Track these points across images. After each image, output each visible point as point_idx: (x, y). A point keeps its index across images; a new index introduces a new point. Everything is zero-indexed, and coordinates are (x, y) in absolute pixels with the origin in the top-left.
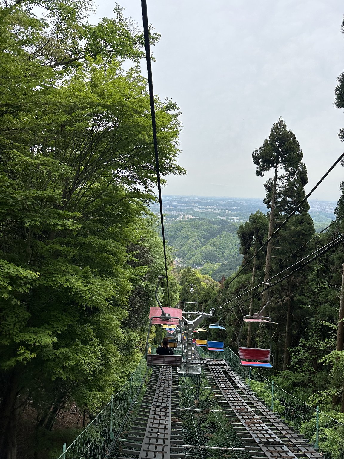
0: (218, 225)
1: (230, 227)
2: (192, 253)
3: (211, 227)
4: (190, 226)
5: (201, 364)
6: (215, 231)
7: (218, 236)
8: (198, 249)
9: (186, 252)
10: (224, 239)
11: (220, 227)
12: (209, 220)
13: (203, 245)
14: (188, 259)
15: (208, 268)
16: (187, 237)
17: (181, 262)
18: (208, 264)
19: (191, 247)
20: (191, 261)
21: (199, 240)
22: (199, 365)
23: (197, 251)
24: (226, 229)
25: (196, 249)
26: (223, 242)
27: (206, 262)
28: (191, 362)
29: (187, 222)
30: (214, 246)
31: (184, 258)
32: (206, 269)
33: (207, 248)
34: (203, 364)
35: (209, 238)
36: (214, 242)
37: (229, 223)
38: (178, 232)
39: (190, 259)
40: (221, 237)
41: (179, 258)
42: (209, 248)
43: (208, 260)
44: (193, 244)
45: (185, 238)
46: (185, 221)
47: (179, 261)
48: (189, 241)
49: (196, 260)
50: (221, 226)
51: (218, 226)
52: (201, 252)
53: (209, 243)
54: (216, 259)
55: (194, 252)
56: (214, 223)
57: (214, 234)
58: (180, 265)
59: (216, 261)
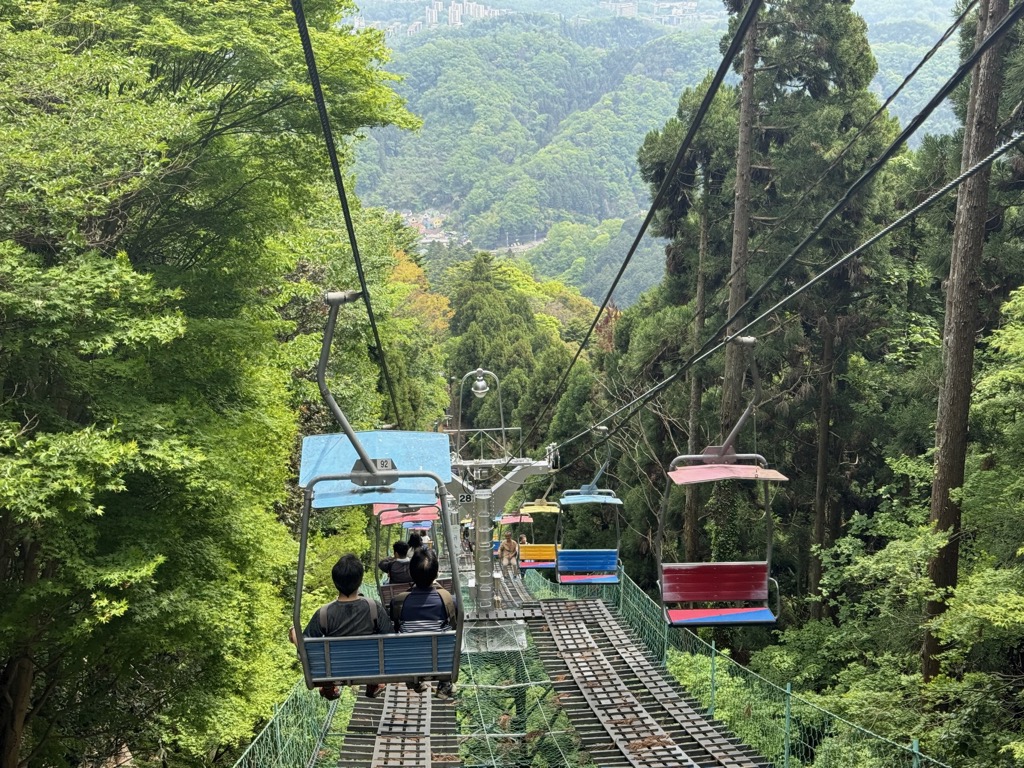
0: (603, 44)
1: (655, 52)
2: (493, 183)
3: (572, 58)
4: (475, 58)
5: (526, 619)
6: (592, 74)
7: (607, 98)
8: (517, 160)
9: (465, 177)
10: (633, 107)
11: (613, 54)
12: (564, 24)
13: (542, 142)
14: (477, 212)
15: (568, 243)
16: (467, 111)
17: (445, 224)
18: (567, 226)
19: (486, 152)
20: (490, 219)
21: (523, 123)
22: (521, 622)
23: (516, 170)
24: (640, 65)
25: (511, 162)
26: (630, 123)
27: (559, 219)
28: (492, 616)
29: (464, 36)
30: (590, 142)
31: (457, 206)
32: (558, 250)
33: (556, 154)
34: (530, 618)
35: (569, 109)
36: (588, 128)
37: (651, 31)
38: (422, 89)
39: (487, 208)
40: (616, 101)
41: (436, 206)
42: (569, 156)
43: (564, 206)
44: (494, 141)
45: (459, 115)
46: (455, 34)
47: (437, 222)
48: (478, 128)
49: (514, 211)
50: (615, 46)
51: (603, 52)
52: (532, 175)
53: (568, 132)
54: (601, 202)
55: (500, 178)
56: (584, 35)
57: (589, 87)
58: (445, 241)
59: (602, 208)
